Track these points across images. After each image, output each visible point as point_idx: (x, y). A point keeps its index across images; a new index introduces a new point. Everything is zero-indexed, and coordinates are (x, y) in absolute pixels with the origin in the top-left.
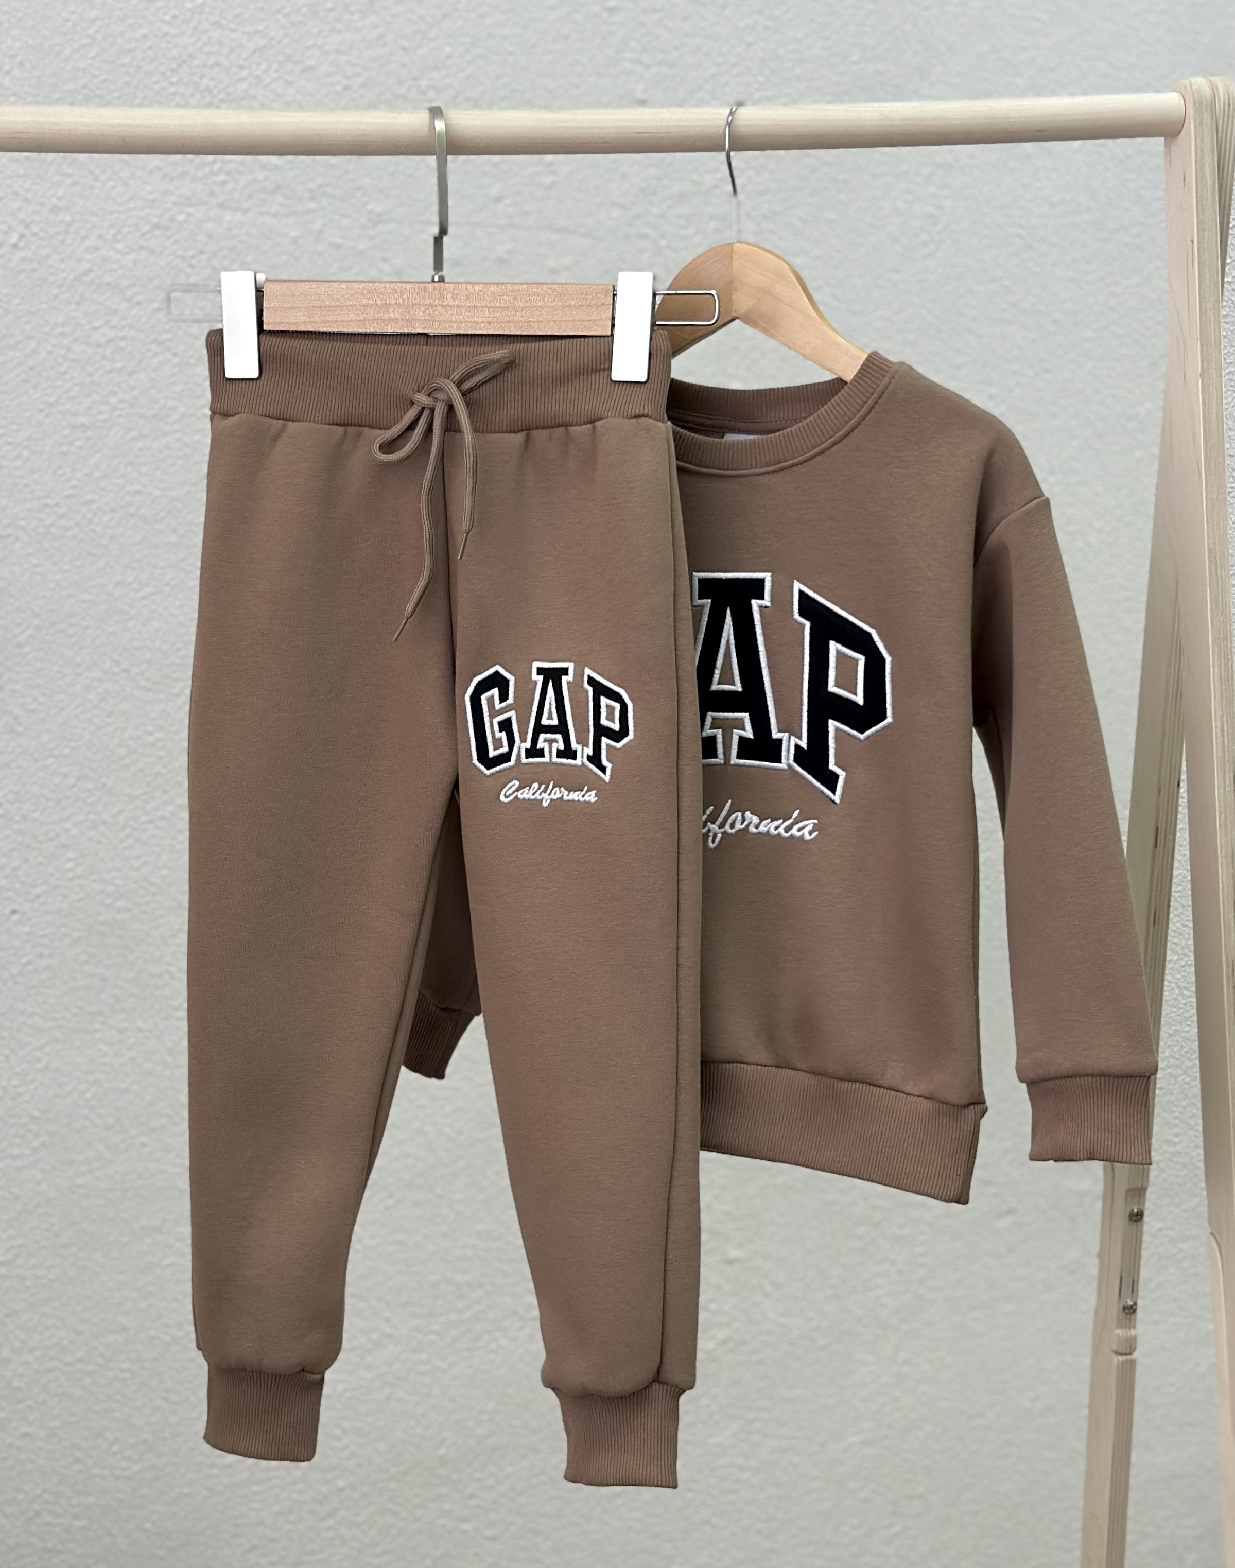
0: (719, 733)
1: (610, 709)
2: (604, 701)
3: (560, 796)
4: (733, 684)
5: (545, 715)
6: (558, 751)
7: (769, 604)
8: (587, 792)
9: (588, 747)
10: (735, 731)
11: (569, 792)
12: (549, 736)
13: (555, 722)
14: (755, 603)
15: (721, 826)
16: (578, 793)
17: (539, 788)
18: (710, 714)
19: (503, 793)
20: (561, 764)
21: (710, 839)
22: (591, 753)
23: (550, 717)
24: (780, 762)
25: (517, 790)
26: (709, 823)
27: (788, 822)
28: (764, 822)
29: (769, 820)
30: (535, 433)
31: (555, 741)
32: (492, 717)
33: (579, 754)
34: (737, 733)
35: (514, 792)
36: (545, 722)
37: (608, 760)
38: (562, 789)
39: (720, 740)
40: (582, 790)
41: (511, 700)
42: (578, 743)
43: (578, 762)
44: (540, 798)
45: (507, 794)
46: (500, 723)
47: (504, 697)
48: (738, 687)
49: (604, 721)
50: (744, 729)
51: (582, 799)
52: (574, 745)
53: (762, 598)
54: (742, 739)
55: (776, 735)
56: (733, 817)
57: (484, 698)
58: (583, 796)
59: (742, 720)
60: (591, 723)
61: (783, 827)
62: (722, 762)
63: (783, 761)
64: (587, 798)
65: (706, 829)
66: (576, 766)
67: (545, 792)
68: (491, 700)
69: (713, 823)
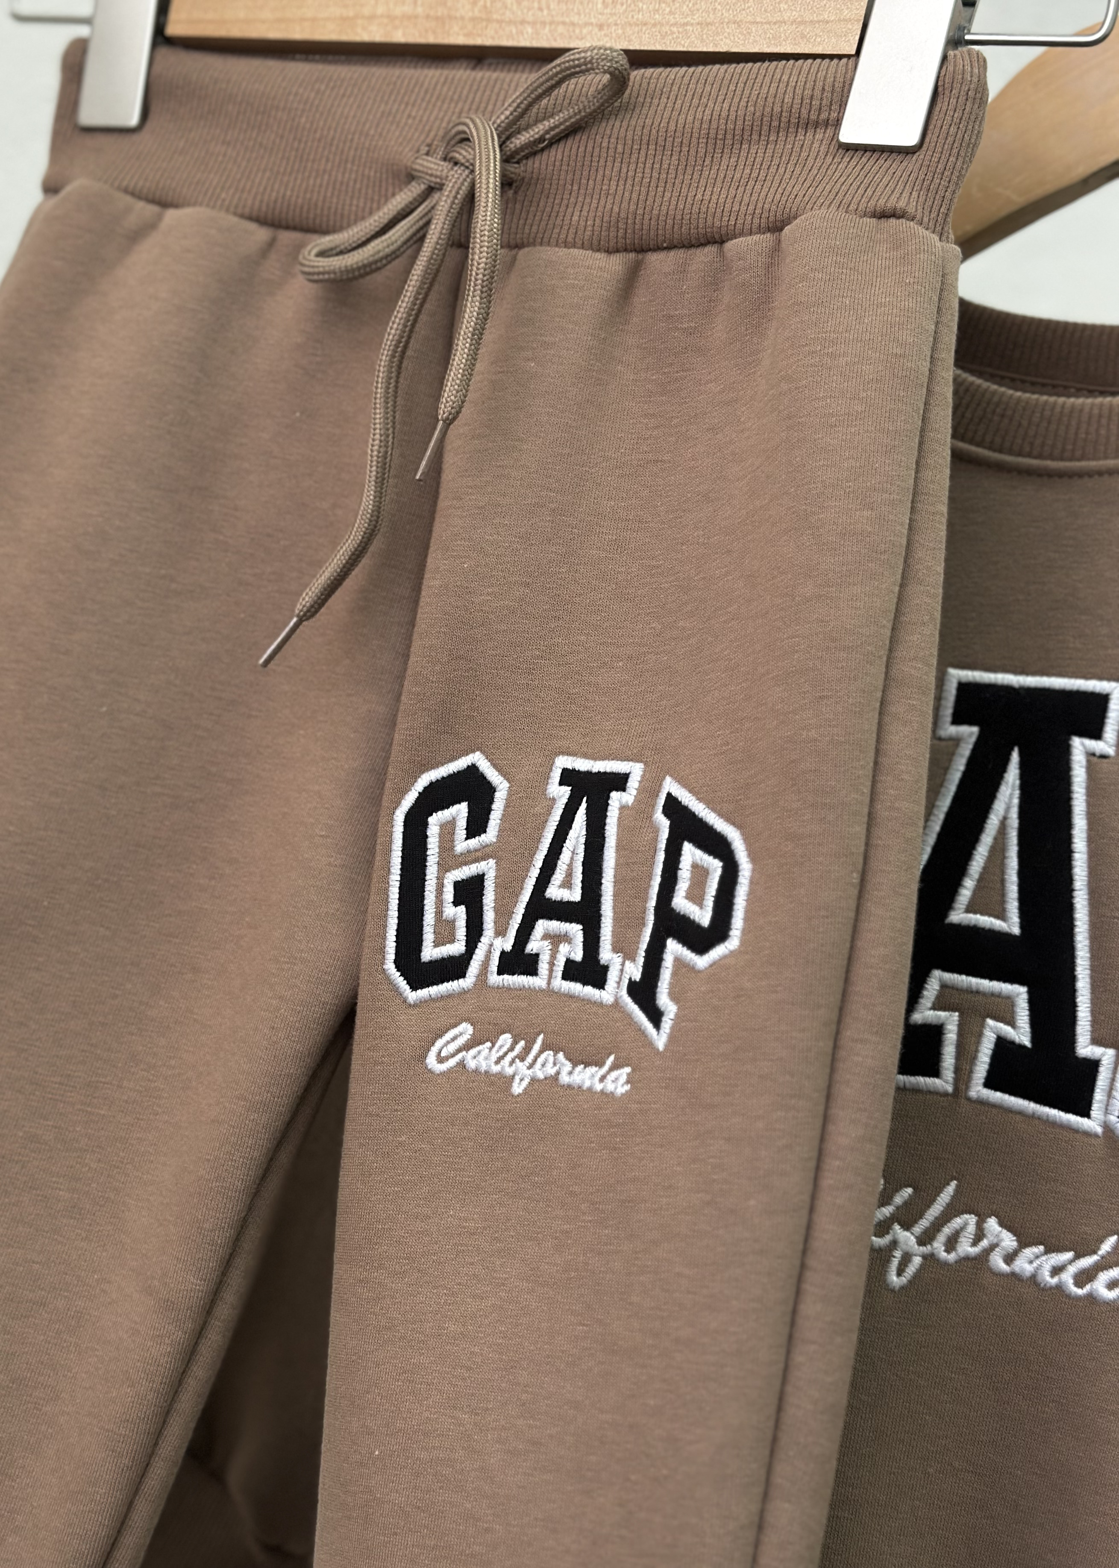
0: (951, 1021)
1: (700, 873)
2: (690, 853)
3: (551, 1071)
4: (1001, 915)
5: (558, 876)
6: (569, 962)
7: (1111, 751)
8: (612, 1069)
9: (633, 960)
10: (990, 1022)
11: (575, 1065)
12: (555, 926)
13: (576, 895)
14: (1079, 746)
15: (925, 1239)
16: (593, 1069)
17: (512, 1049)
18: (937, 973)
19: (434, 1050)
20: (571, 996)
21: (895, 1263)
22: (637, 976)
23: (567, 884)
24: (1085, 1113)
25: (467, 1047)
26: (897, 1227)
27: (1087, 1262)
28: (1029, 1252)
29: (1042, 1248)
30: (654, 259)
31: (565, 938)
32: (444, 868)
33: (612, 976)
34: (993, 1028)
35: (459, 1051)
36: (554, 892)
37: (674, 996)
38: (561, 1055)
39: (951, 1036)
40: (600, 1064)
41: (491, 835)
42: (616, 949)
43: (606, 996)
44: (509, 1071)
45: (443, 1054)
46: (457, 885)
47: (476, 826)
48: (1012, 925)
49: (680, 902)
50: (1012, 1023)
51: (599, 1087)
52: (606, 954)
53: (1097, 735)
54: (1002, 1044)
55: (1085, 1048)
56: (957, 1222)
57: (435, 820)
58: (603, 1079)
59: (1009, 1001)
60: (652, 903)
61: (1072, 1269)
62: (950, 1089)
63: (1093, 1113)
64: (610, 1087)
65: (888, 1239)
66: (600, 1004)
67: (522, 1060)
68: (448, 829)
69: (907, 1227)
